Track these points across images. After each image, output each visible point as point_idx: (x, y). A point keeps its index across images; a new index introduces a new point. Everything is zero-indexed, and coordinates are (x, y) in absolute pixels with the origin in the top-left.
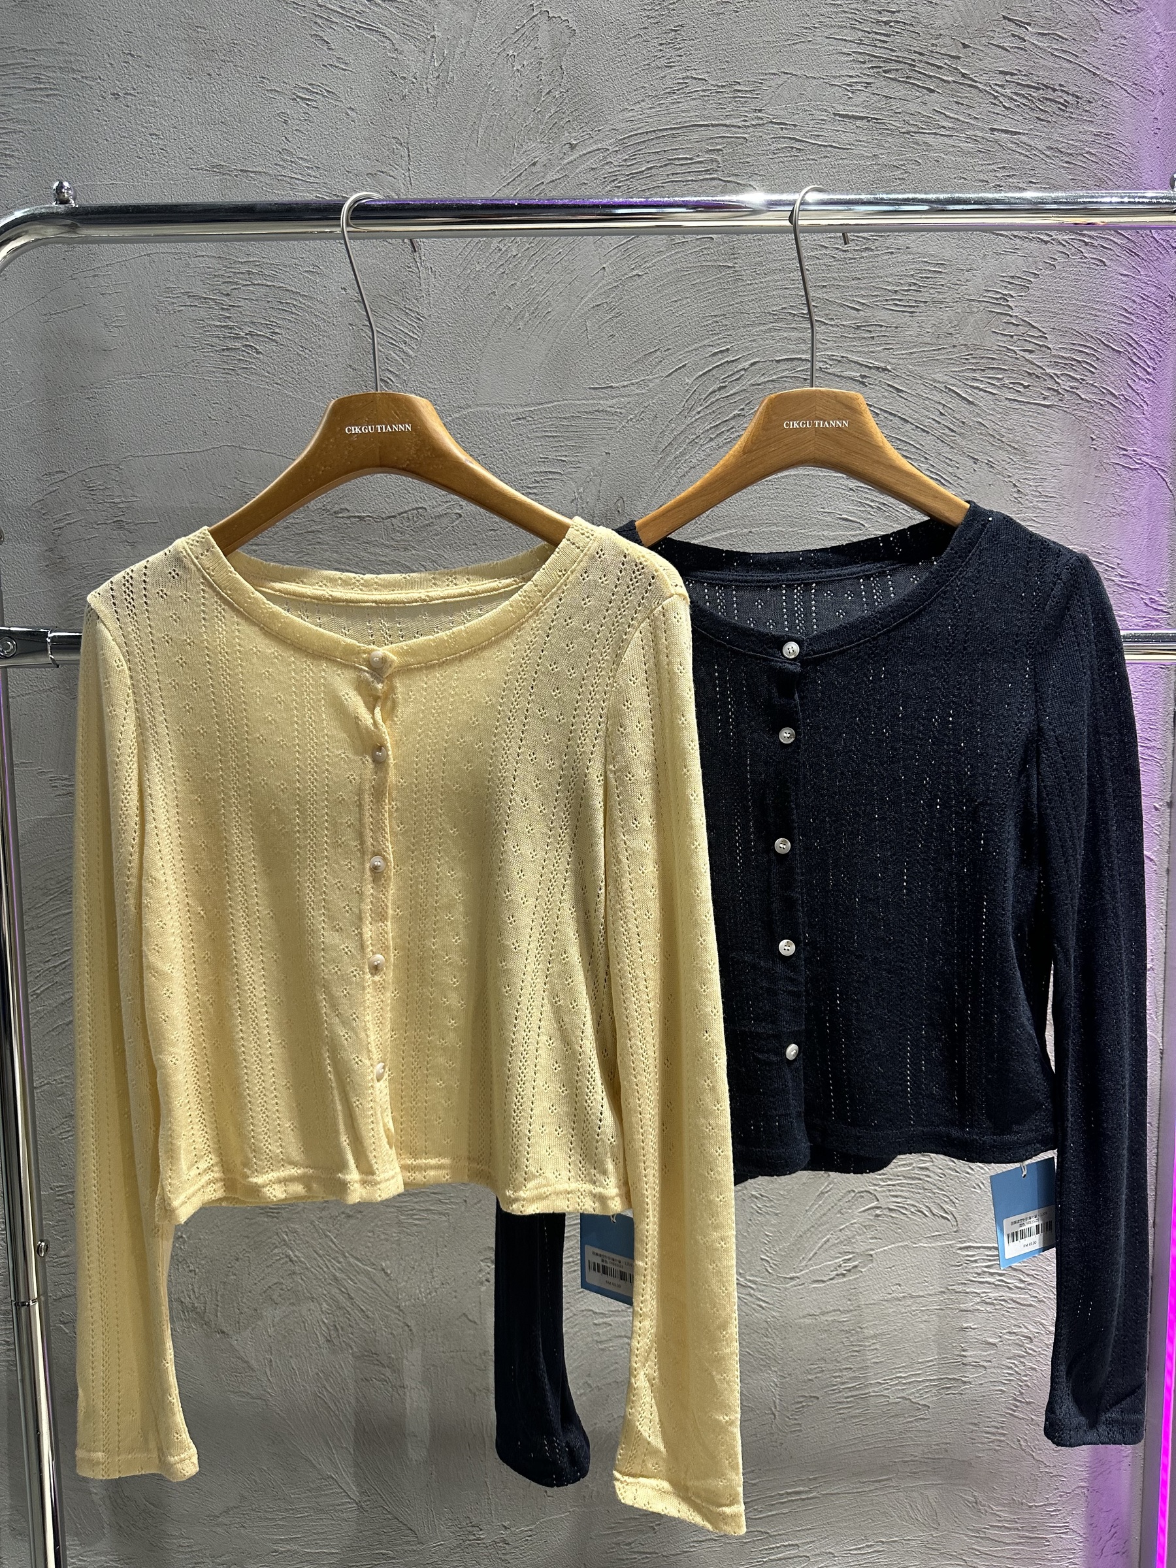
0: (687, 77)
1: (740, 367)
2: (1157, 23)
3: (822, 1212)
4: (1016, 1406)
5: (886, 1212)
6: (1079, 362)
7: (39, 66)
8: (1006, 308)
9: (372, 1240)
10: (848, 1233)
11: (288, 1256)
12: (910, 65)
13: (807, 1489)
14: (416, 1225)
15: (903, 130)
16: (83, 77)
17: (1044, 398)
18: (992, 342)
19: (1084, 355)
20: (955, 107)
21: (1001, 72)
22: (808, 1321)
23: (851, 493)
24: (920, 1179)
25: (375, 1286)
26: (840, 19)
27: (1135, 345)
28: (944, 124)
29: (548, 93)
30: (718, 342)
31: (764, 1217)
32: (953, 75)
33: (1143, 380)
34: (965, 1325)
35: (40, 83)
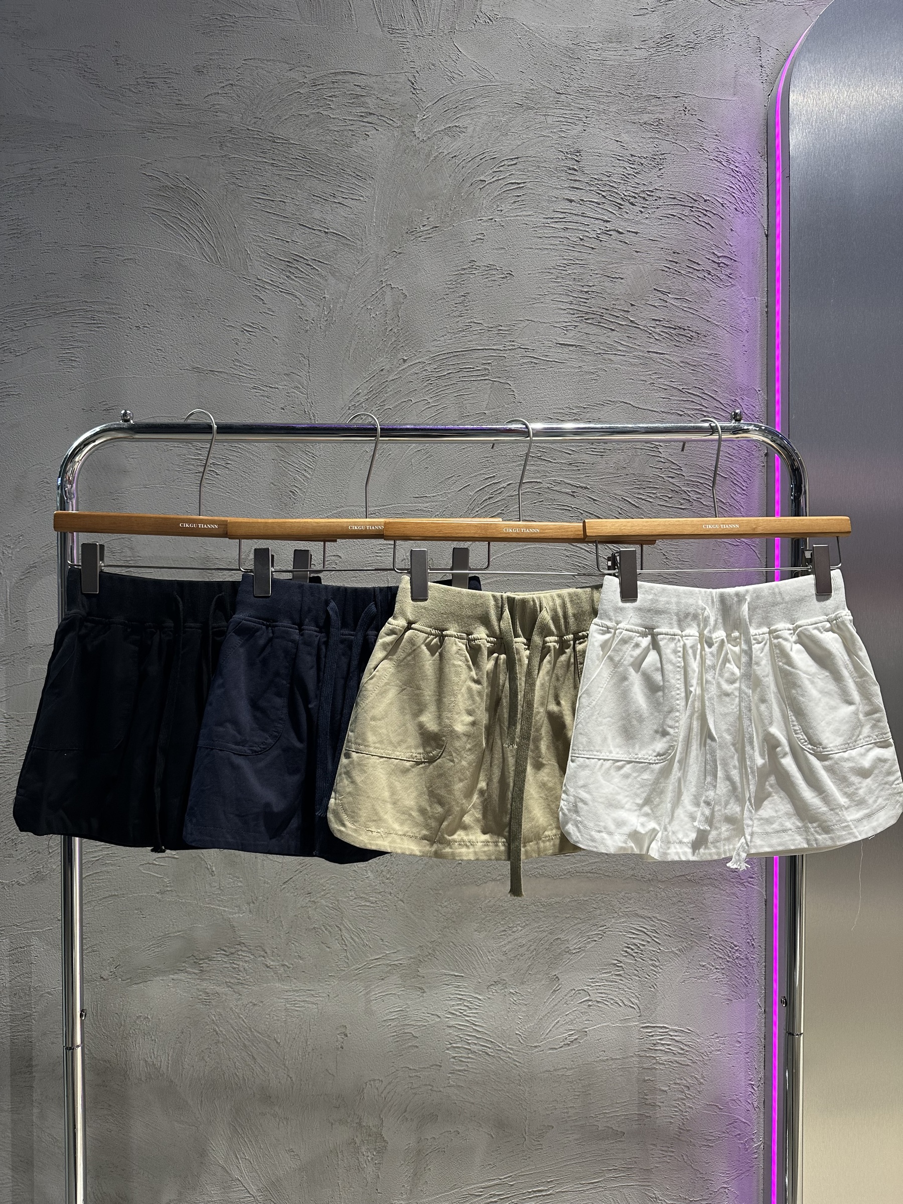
0: (471, 322)
1: (502, 486)
2: (743, 293)
3: (554, 1003)
4: (680, 1133)
5: (595, 1003)
6: (701, 483)
7: (94, 311)
8: (658, 453)
9: (269, 1020)
10: (572, 1017)
11: (215, 1030)
12: (601, 315)
13: (546, 1188)
14: (297, 1011)
15: (597, 352)
16: (119, 317)
17: (681, 504)
18: (649, 472)
19: (704, 479)
20: (627, 339)
21: (653, 319)
22: (547, 1075)
23: (567, 558)
24: (616, 982)
25: (270, 1051)
26: (559, 290)
27: (735, 474)
28: (621, 348)
29: (391, 330)
30: (489, 472)
31: (518, 1006)
32: (625, 321)
33: (740, 494)
34: (646, 1078)
35: (94, 320)
